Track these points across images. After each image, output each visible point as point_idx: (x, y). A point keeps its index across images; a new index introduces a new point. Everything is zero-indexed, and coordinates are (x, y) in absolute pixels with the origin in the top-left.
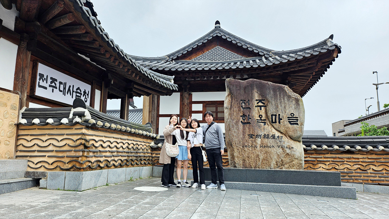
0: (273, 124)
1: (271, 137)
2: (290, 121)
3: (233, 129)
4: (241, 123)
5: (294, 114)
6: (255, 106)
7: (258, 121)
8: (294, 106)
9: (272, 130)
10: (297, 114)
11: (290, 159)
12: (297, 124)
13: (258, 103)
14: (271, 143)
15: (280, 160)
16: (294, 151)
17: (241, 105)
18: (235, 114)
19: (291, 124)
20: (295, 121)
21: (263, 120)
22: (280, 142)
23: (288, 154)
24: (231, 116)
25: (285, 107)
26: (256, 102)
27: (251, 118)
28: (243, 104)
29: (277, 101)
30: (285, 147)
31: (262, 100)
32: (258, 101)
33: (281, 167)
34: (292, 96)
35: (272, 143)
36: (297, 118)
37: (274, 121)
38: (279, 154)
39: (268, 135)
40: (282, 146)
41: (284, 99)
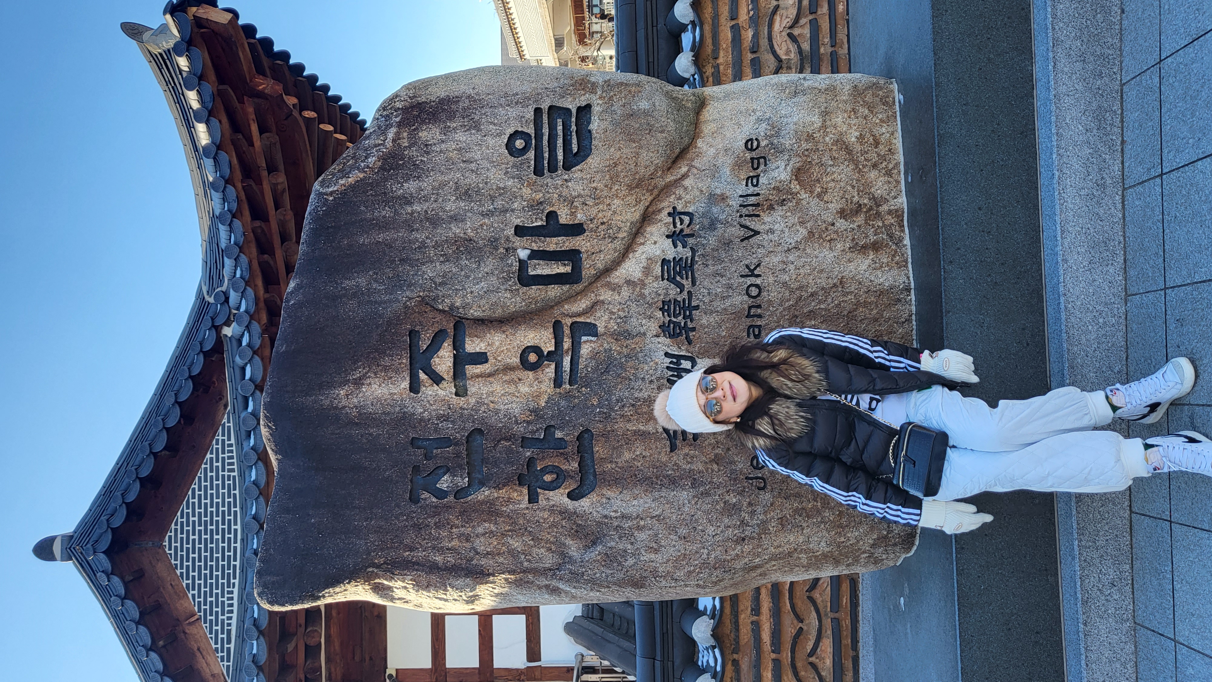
0: (588, 271)
1: (681, 287)
2: (560, 156)
3: (631, 561)
4: (585, 504)
5: (516, 132)
6: (455, 400)
7: (566, 377)
8: (461, 136)
9: (628, 282)
10: (513, 112)
11: (833, 159)
12: (585, 110)
13: (437, 379)
14: (730, 287)
15: (841, 224)
16: (778, 134)
17: (451, 498)
18: (516, 544)
19: (584, 153)
20: (560, 128)
21: (558, 343)
22: (712, 226)
23: (798, 174)
24: (535, 571)
25: (466, 194)
26: (429, 391)
27: (549, 429)
28: (445, 482)
29: (423, 246)
30: (751, 190)
31: (413, 347)
32: (422, 376)
33: (890, 220)
34: (389, 144)
35: (724, 281)
36: (538, 111)
37: (568, 269)
38: (803, 232)
39: (665, 307)
40: (744, 211)
41: (407, 200)
